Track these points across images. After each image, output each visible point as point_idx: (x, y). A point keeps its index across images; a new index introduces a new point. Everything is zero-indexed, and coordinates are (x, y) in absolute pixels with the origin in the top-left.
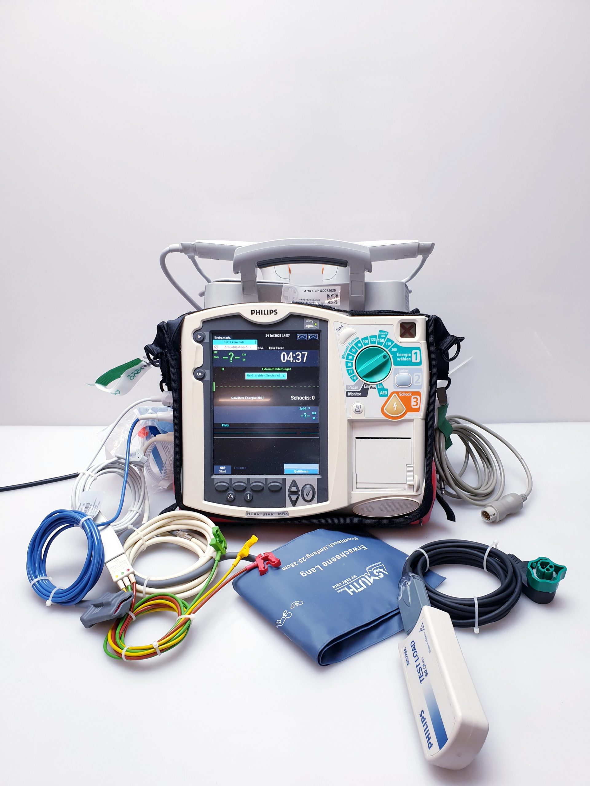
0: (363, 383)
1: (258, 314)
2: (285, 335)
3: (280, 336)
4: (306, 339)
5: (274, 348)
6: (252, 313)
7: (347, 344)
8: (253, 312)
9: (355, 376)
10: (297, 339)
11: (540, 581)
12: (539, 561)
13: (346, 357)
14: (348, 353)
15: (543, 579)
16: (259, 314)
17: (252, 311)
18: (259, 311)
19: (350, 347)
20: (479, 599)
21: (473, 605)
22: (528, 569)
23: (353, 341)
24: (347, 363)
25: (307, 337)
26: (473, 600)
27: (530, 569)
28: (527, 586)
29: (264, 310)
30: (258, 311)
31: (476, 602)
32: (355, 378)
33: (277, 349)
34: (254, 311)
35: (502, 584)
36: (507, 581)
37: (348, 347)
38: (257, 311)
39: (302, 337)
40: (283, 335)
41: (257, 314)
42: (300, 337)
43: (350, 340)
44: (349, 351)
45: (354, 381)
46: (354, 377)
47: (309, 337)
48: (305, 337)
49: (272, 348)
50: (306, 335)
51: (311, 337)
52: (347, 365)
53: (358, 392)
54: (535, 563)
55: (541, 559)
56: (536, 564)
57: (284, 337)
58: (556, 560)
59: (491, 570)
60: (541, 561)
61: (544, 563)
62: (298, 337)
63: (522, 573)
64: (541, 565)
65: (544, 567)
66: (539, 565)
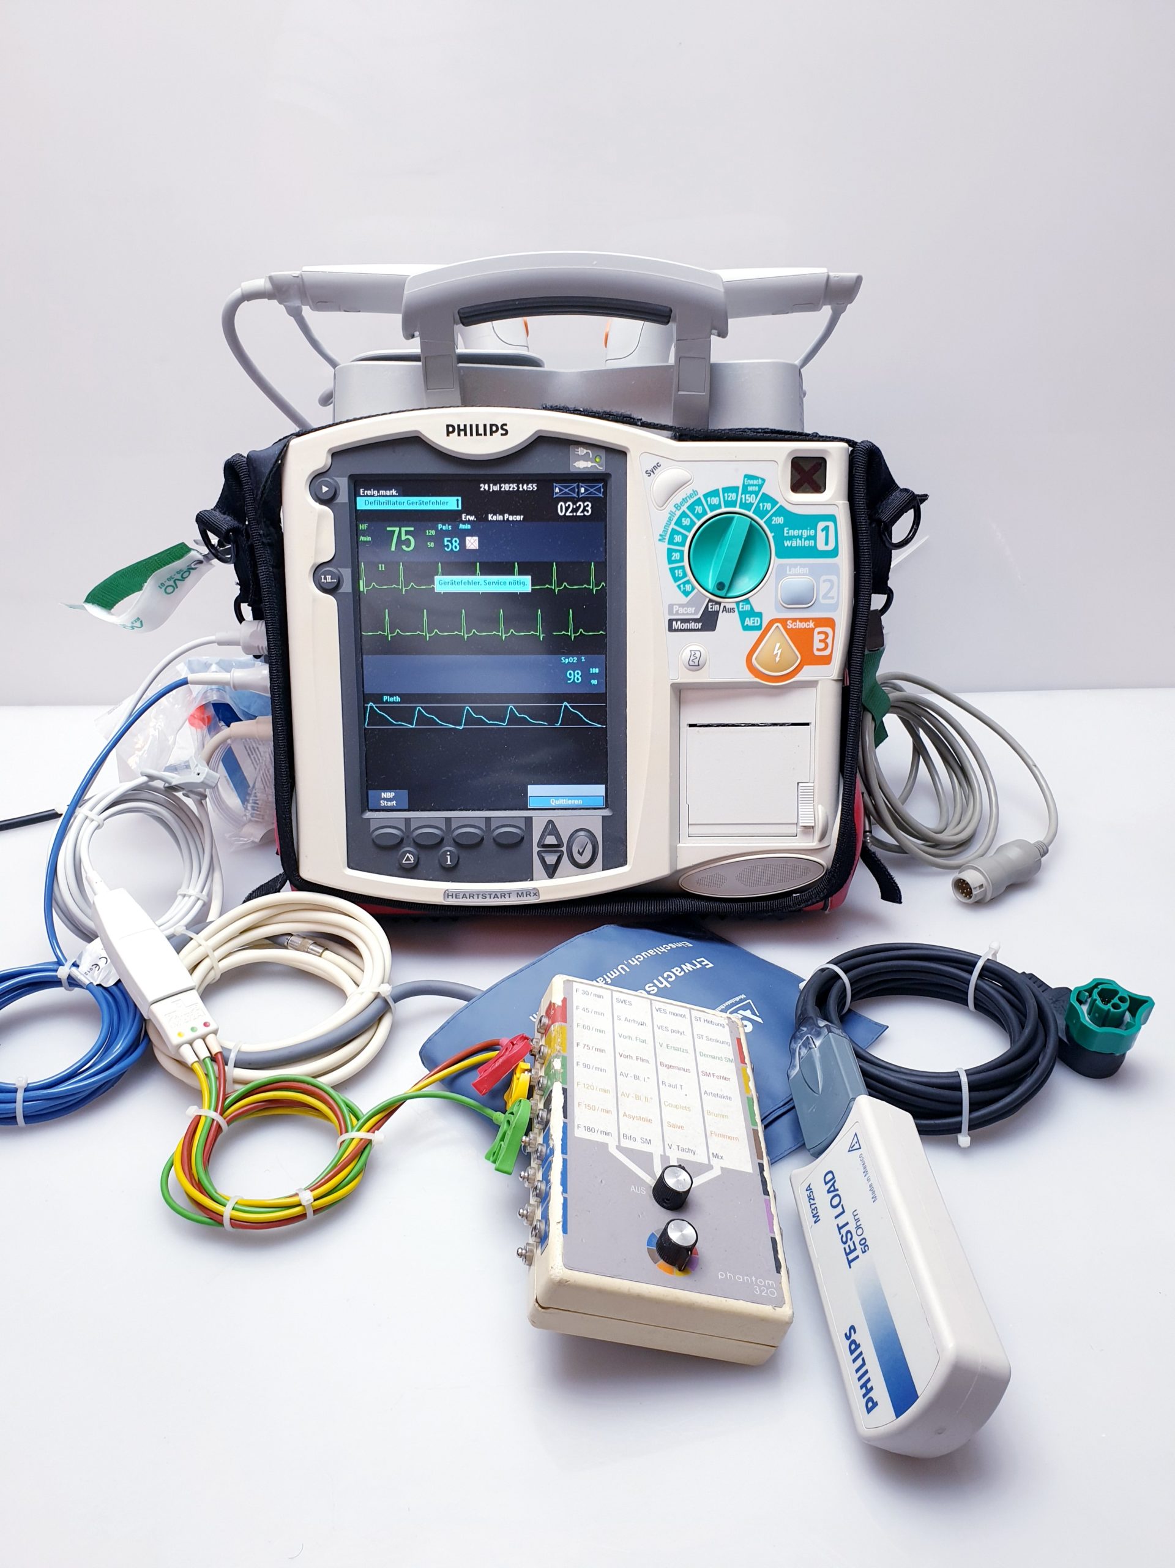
0: (707, 600)
1: (462, 433)
2: (525, 485)
3: (513, 488)
4: (575, 495)
5: (500, 518)
6: (448, 433)
7: (670, 507)
8: (450, 430)
9: (688, 582)
10: (555, 496)
11: (1097, 1031)
12: (1096, 986)
13: (667, 538)
14: (673, 529)
15: (1103, 1025)
16: (465, 434)
17: (448, 426)
18: (465, 426)
19: (678, 513)
20: (969, 1072)
21: (958, 1087)
22: (1072, 1005)
23: (685, 500)
24: (670, 552)
25: (576, 490)
26: (956, 1075)
27: (1076, 1004)
28: (1065, 1040)
29: (477, 426)
30: (462, 427)
31: (964, 1080)
32: (688, 588)
33: (508, 519)
34: (453, 427)
35: (1013, 1041)
36: (1024, 1035)
37: (672, 514)
38: (459, 426)
39: (567, 490)
40: (521, 486)
41: (459, 435)
42: (561, 490)
43: (678, 499)
44: (676, 524)
45: (687, 594)
46: (686, 586)
47: (582, 490)
48: (573, 490)
49: (495, 518)
50: (575, 485)
51: (586, 490)
52: (670, 557)
53: (696, 620)
54: (1086, 991)
55: (1097, 983)
56: (1087, 994)
57: (524, 490)
58: (1131, 984)
59: (985, 1008)
60: (1100, 987)
61: (1106, 992)
62: (557, 490)
63: (1057, 1016)
64: (1100, 997)
65: (1105, 1001)
66: (1095, 995)
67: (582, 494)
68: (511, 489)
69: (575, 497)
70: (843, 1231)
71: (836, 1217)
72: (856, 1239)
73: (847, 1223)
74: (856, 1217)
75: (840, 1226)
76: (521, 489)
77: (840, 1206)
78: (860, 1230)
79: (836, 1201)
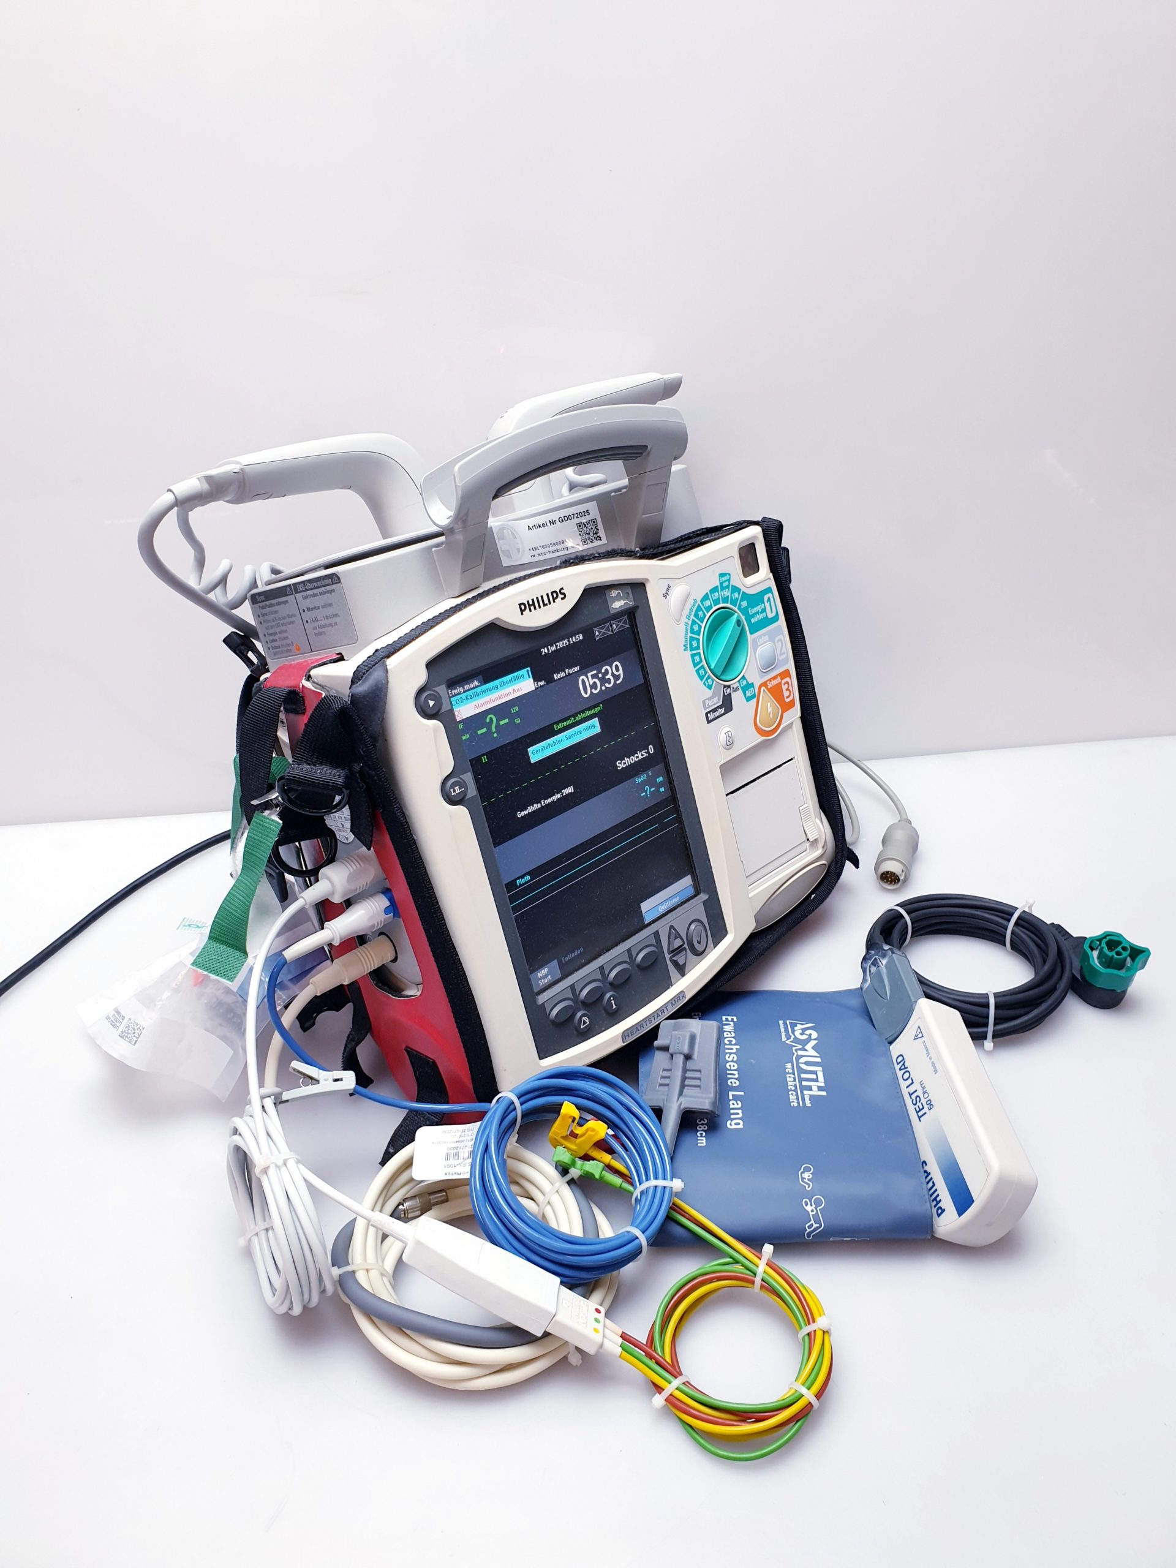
0: (723, 686)
1: (532, 608)
2: (574, 638)
3: (566, 643)
4: (611, 633)
5: (563, 674)
6: (522, 611)
7: (684, 619)
8: (523, 607)
9: (709, 677)
10: (597, 639)
11: (1103, 972)
12: (1105, 937)
13: (688, 646)
14: (690, 637)
15: (1108, 967)
16: (535, 608)
17: (520, 605)
18: (533, 600)
19: (690, 622)
20: (996, 995)
21: (987, 1006)
22: (1085, 951)
23: (691, 610)
24: (693, 656)
25: (610, 628)
26: (986, 996)
27: (1088, 950)
28: (1079, 978)
29: (542, 597)
30: (531, 603)
31: (992, 1001)
32: (710, 681)
33: (569, 673)
34: (524, 604)
35: (1036, 973)
36: (1046, 968)
37: (687, 624)
38: (528, 602)
39: (604, 631)
40: (570, 639)
41: (530, 610)
42: (599, 632)
43: (686, 611)
44: (690, 633)
45: (710, 687)
46: (709, 681)
47: (614, 626)
48: (608, 629)
49: (559, 676)
50: (608, 624)
51: (617, 625)
52: (693, 660)
53: (720, 707)
54: (1098, 940)
55: (1107, 935)
56: (1098, 943)
57: (573, 642)
58: (1135, 938)
59: (1018, 948)
60: (1108, 938)
61: (1112, 941)
62: (597, 633)
63: (1073, 957)
64: (1107, 946)
65: (1110, 949)
66: (1103, 944)
67: (615, 629)
68: (564, 645)
69: (610, 635)
70: (914, 1096)
71: (907, 1087)
72: (924, 1101)
73: (916, 1091)
74: (923, 1086)
75: (911, 1093)
76: (572, 642)
77: (910, 1079)
78: (926, 1095)
79: (906, 1076)
